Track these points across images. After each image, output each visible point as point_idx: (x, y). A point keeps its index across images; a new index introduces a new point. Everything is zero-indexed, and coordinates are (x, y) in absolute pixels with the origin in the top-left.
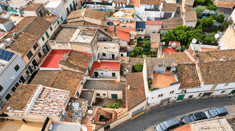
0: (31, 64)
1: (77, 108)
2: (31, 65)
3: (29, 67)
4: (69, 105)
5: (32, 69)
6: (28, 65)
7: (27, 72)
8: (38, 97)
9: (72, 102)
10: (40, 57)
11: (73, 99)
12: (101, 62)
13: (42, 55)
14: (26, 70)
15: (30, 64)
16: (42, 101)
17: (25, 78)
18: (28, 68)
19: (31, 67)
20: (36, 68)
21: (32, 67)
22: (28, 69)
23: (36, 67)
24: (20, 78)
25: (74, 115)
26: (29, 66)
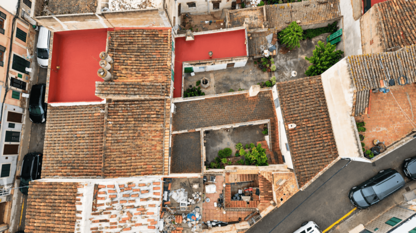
0: (11, 72)
1: (186, 202)
2: (14, 74)
3: (14, 82)
4: (165, 199)
5: (22, 79)
6: (7, 80)
7: (16, 95)
8: (93, 214)
9: (169, 189)
10: (24, 40)
11: (169, 182)
12: (195, 37)
13: (27, 32)
14: (10, 94)
15: (11, 75)
16: (106, 221)
17: (19, 110)
18: (12, 84)
19: (18, 78)
20: (28, 73)
21: (20, 76)
22: (13, 88)
23: (27, 69)
24: (8, 120)
25: (185, 221)
26: (12, 79)
